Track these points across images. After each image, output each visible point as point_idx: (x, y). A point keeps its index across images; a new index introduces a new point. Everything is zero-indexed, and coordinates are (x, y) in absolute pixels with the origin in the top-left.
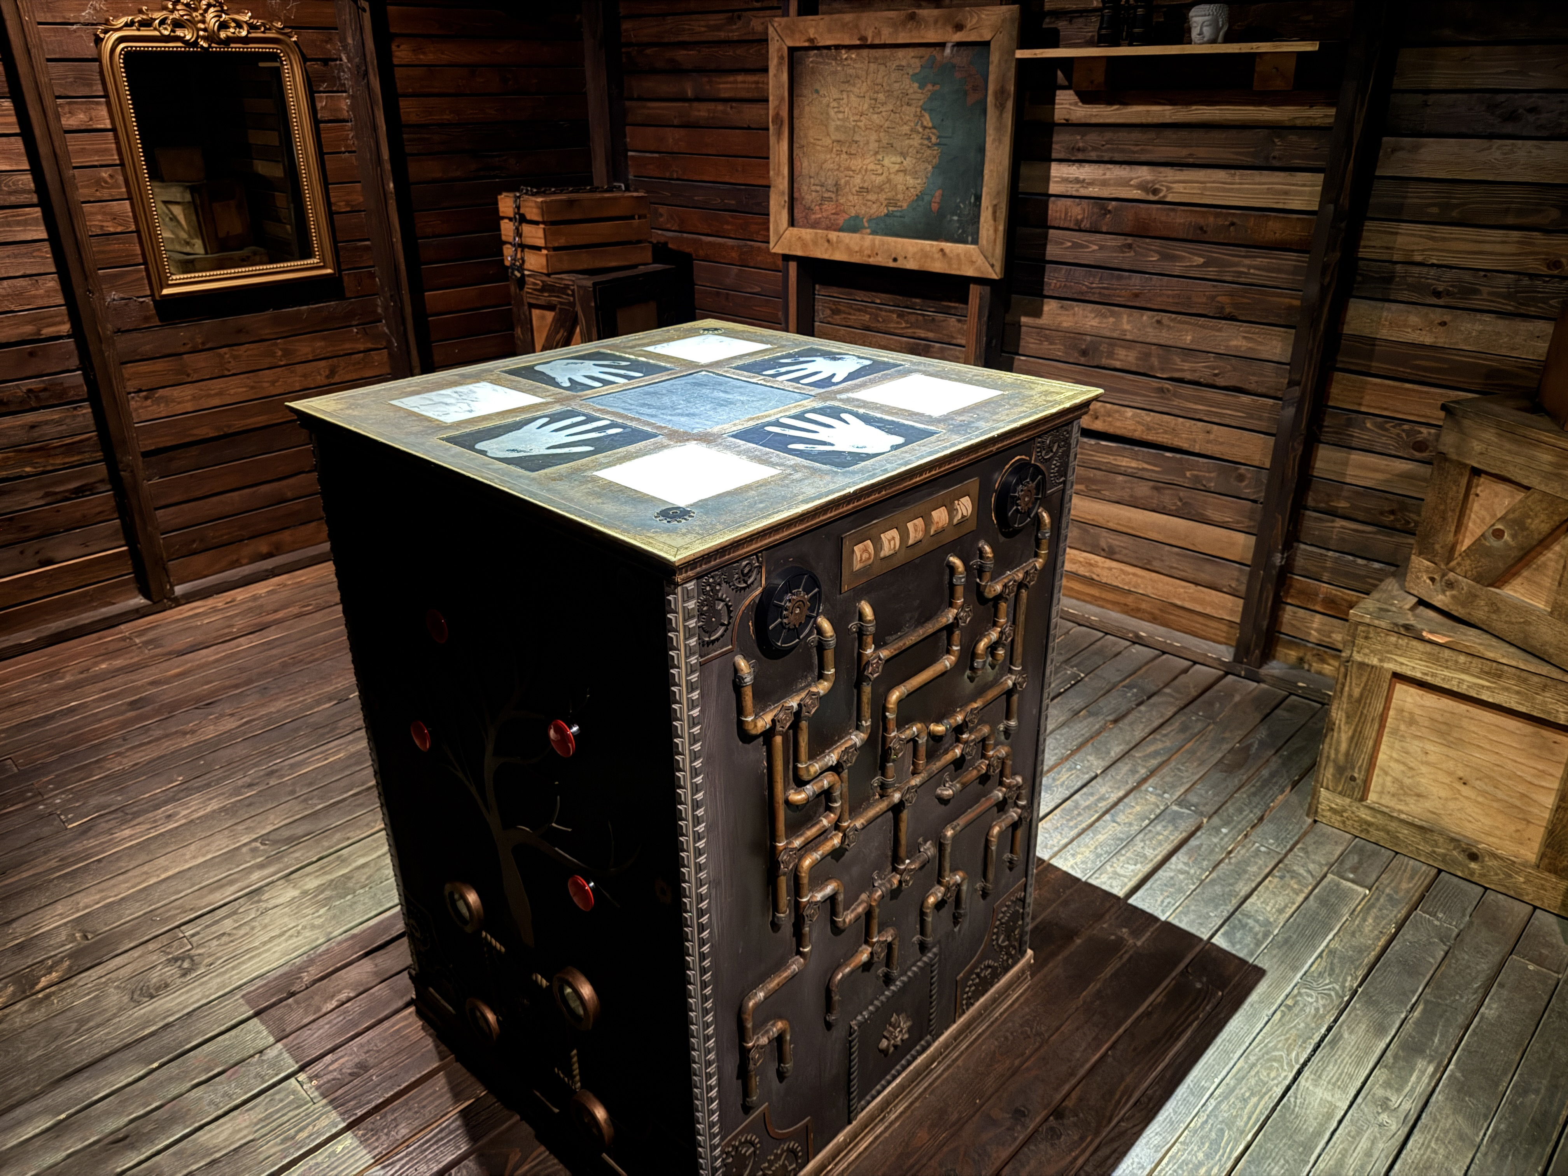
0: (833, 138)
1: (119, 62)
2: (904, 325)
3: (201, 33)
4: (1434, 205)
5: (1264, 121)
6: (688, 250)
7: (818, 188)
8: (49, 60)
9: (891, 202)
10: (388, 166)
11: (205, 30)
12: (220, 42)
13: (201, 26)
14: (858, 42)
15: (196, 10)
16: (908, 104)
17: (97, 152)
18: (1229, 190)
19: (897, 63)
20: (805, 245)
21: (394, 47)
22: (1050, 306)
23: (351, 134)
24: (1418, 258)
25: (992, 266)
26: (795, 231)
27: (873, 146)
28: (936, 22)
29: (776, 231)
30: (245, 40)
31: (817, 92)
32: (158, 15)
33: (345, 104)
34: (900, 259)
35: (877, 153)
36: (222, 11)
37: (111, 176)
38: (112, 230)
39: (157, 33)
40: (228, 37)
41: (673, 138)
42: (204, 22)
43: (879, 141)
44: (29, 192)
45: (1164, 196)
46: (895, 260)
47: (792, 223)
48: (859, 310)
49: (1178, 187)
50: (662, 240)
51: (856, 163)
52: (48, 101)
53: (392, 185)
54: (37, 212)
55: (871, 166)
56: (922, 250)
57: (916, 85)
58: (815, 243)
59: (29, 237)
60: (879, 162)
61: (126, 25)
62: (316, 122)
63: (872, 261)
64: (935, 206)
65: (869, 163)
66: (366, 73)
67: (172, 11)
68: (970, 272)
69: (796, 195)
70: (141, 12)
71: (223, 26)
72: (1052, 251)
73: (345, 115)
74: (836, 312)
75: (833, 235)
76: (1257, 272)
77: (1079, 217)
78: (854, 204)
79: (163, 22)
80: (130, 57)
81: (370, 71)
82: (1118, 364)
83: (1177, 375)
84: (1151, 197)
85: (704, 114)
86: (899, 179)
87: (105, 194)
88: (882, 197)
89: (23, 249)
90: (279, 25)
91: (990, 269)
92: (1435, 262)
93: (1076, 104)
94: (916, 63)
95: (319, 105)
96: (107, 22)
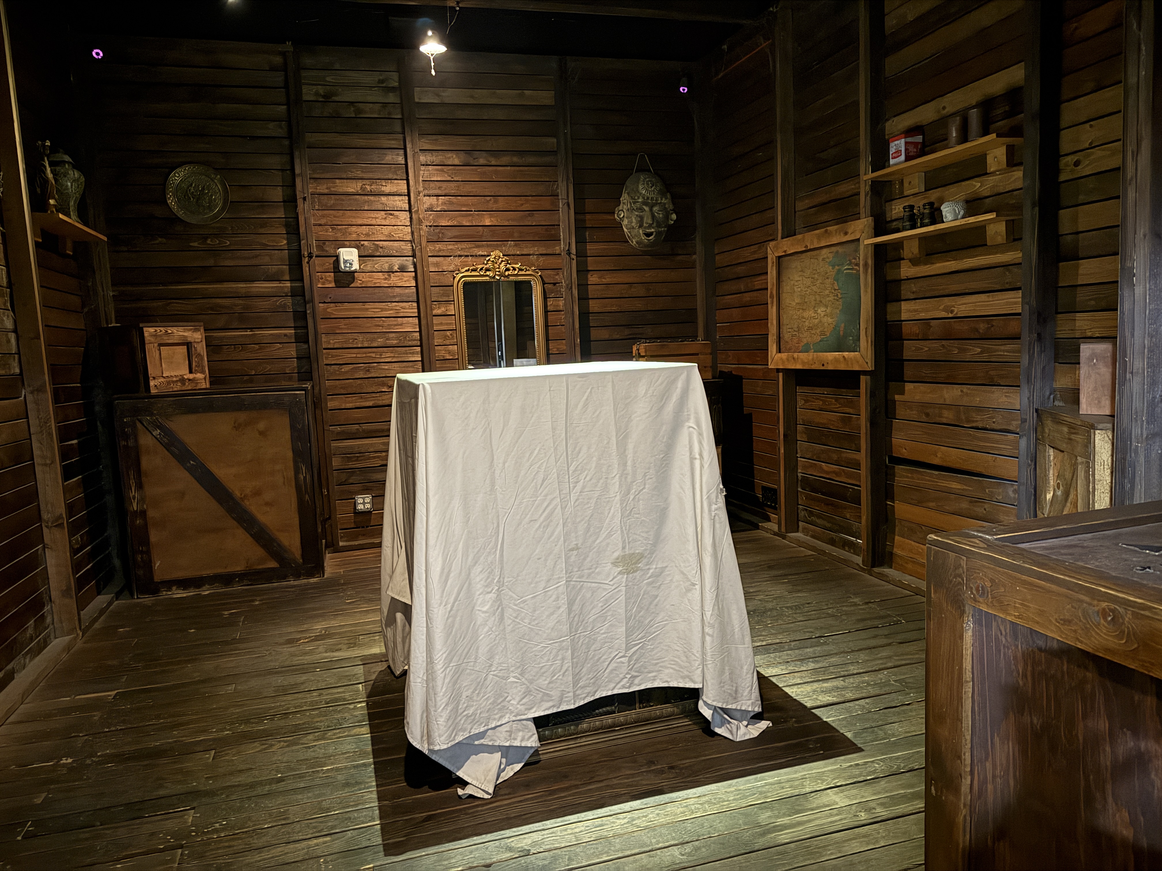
0: (796, 301)
1: (461, 285)
2: (838, 406)
3: (497, 273)
4: (1091, 300)
5: (999, 263)
6: (740, 374)
7: (790, 330)
8: (432, 286)
9: (823, 333)
10: (577, 331)
11: (499, 272)
12: (505, 276)
13: (498, 270)
14: (804, 249)
15: (496, 263)
16: (827, 278)
17: (447, 324)
18: (988, 306)
19: (822, 257)
20: (783, 362)
21: (589, 276)
22: (909, 386)
23: (563, 317)
24: (1089, 334)
25: (867, 363)
26: (779, 355)
27: (813, 303)
28: (836, 232)
29: (771, 356)
30: (517, 275)
31: (789, 278)
32: (480, 267)
33: (561, 303)
34: (825, 364)
35: (815, 307)
36: (508, 263)
37: (451, 334)
38: (448, 357)
39: (478, 274)
40: (509, 275)
41: (736, 313)
42: (499, 268)
43: (815, 300)
44: (417, 340)
45: (957, 313)
46: (823, 365)
47: (779, 351)
48: (817, 399)
49: (963, 308)
50: (730, 370)
51: (806, 314)
52: (429, 302)
53: (579, 340)
54: (418, 349)
55: (813, 315)
56: (835, 358)
57: (831, 267)
58: (788, 360)
59: (413, 359)
60: (816, 312)
61: (466, 271)
62: (546, 312)
63: (813, 367)
64: (841, 333)
65: (811, 313)
66: (571, 288)
67: (486, 264)
68: (856, 368)
69: (781, 335)
70: (473, 265)
71: (507, 270)
72: (907, 354)
73: (561, 308)
74: (806, 401)
75: (796, 355)
76: (1008, 354)
77: (917, 332)
78: (806, 338)
79: (481, 269)
80: (466, 284)
81: (573, 287)
82: (944, 421)
83: (974, 425)
84: (950, 315)
85: (748, 299)
86: (825, 319)
87: (448, 342)
88: (818, 331)
89: (411, 364)
90: (533, 268)
91: (866, 366)
92: (1098, 335)
93: (909, 267)
94: (831, 256)
95: (549, 304)
96: (459, 270)
